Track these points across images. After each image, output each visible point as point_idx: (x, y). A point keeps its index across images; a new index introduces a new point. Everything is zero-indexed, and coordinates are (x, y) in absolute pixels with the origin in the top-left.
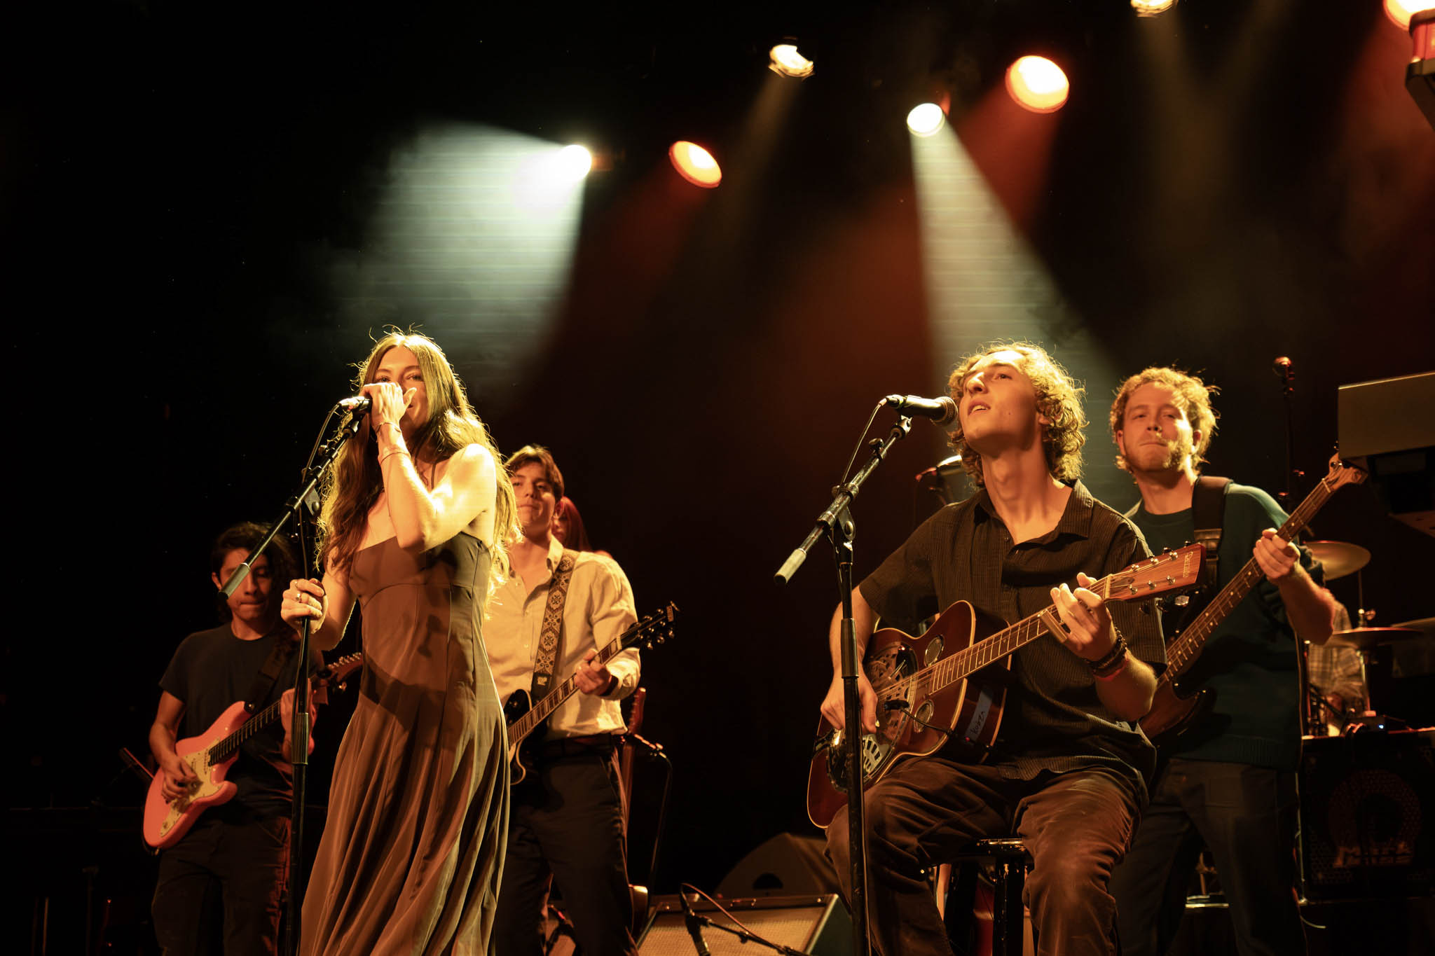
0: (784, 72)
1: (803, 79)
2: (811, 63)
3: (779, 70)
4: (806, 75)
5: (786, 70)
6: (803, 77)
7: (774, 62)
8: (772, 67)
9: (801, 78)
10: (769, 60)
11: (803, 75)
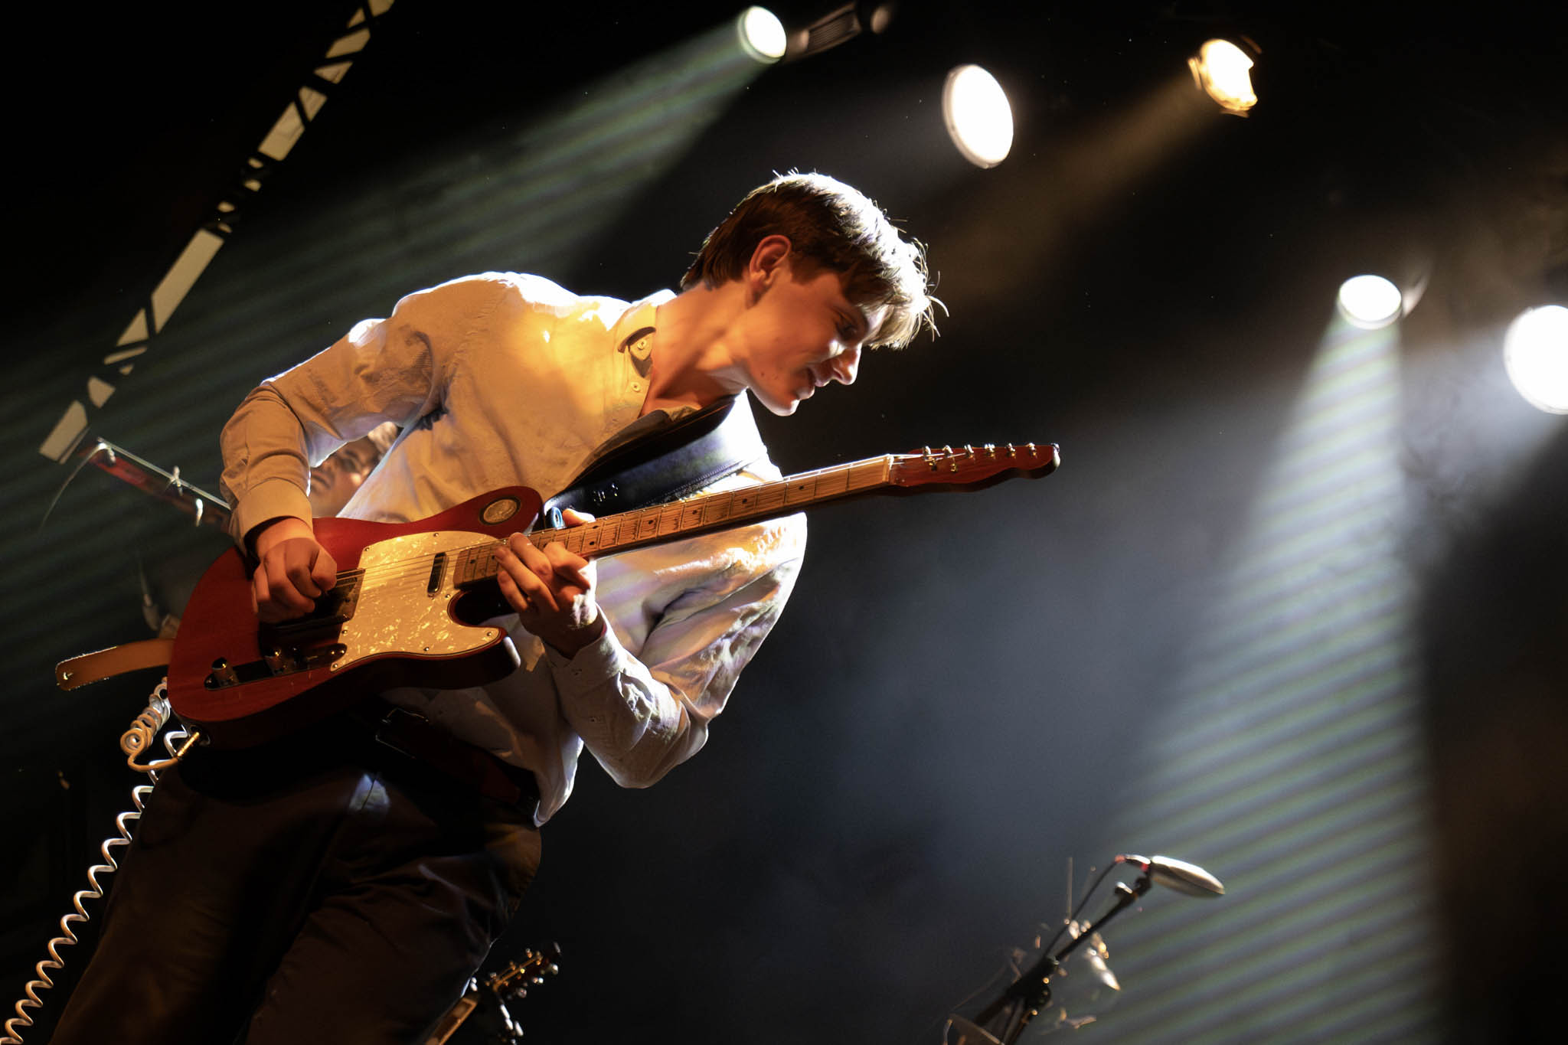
0: (1204, 82)
1: (1224, 112)
2: (1253, 99)
3: (1200, 75)
4: (1232, 111)
5: (1209, 83)
6: (1226, 109)
7: (1201, 59)
8: (1193, 64)
9: (1222, 108)
10: (1195, 51)
11: (1228, 106)
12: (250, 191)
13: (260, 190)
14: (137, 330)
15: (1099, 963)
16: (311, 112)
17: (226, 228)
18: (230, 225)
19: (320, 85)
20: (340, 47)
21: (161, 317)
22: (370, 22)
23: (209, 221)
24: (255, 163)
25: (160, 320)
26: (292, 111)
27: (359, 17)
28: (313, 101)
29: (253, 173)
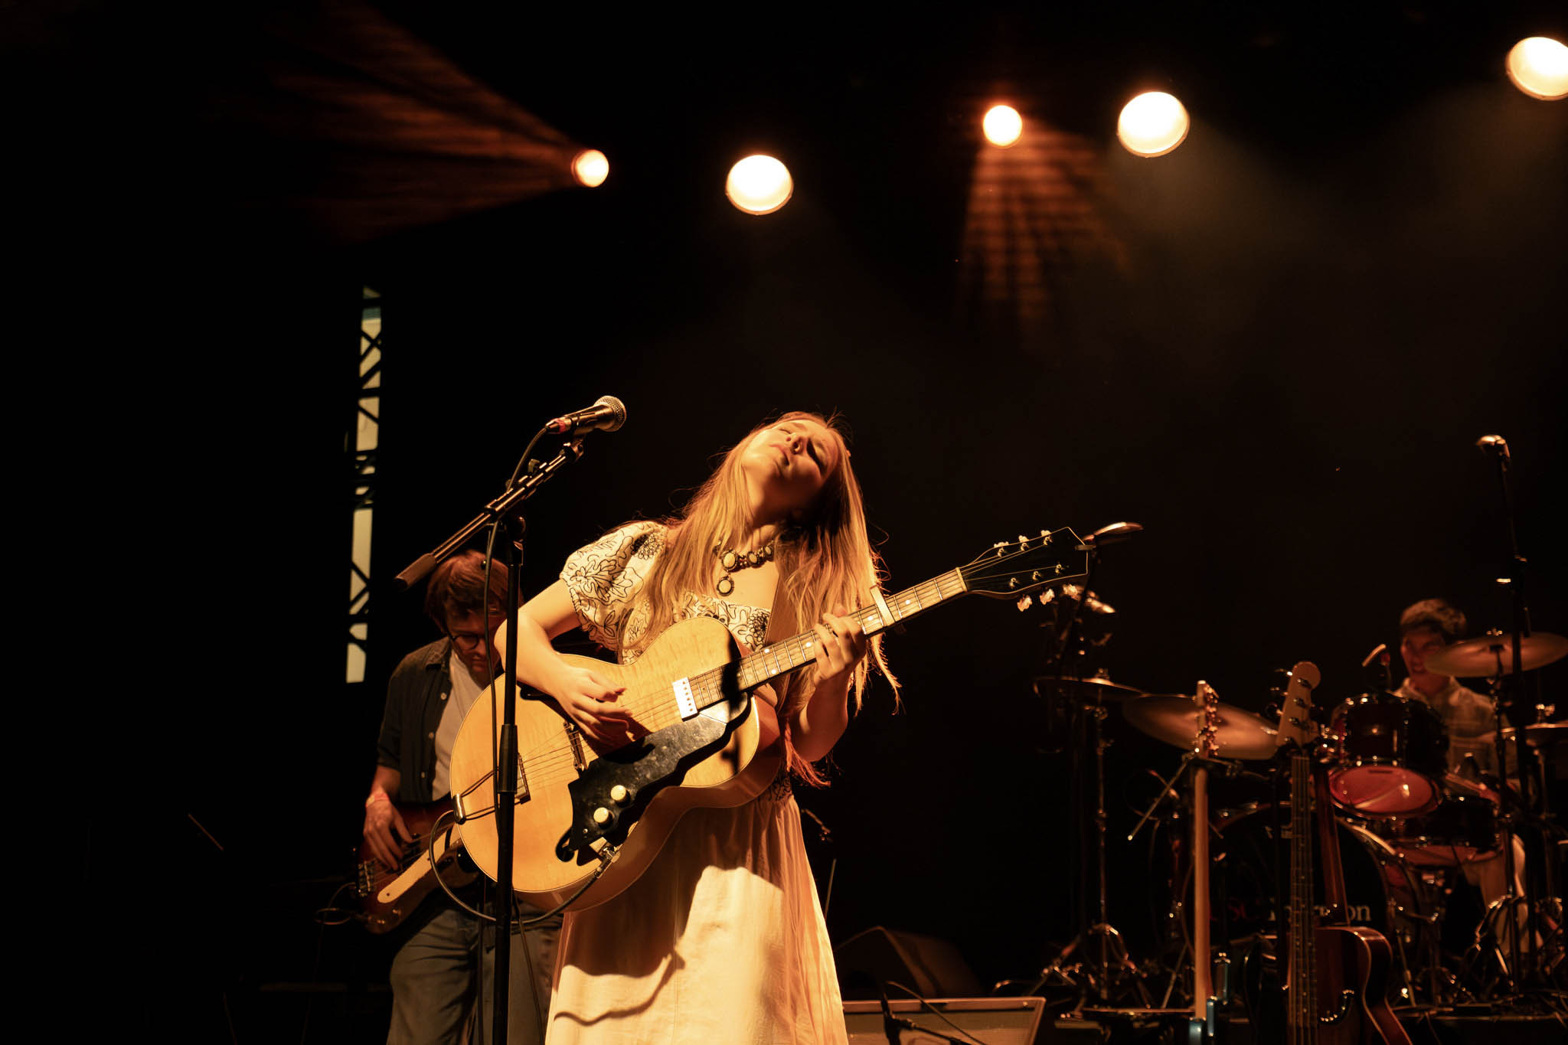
12: (369, 475)
13: (376, 471)
14: (357, 585)
15: (1096, 604)
16: (375, 411)
17: (369, 502)
18: (371, 499)
19: (370, 393)
20: (365, 367)
21: (365, 569)
22: (373, 343)
23: (359, 503)
24: (362, 458)
25: (366, 571)
26: (362, 419)
27: (365, 344)
28: (371, 405)
29: (364, 465)
